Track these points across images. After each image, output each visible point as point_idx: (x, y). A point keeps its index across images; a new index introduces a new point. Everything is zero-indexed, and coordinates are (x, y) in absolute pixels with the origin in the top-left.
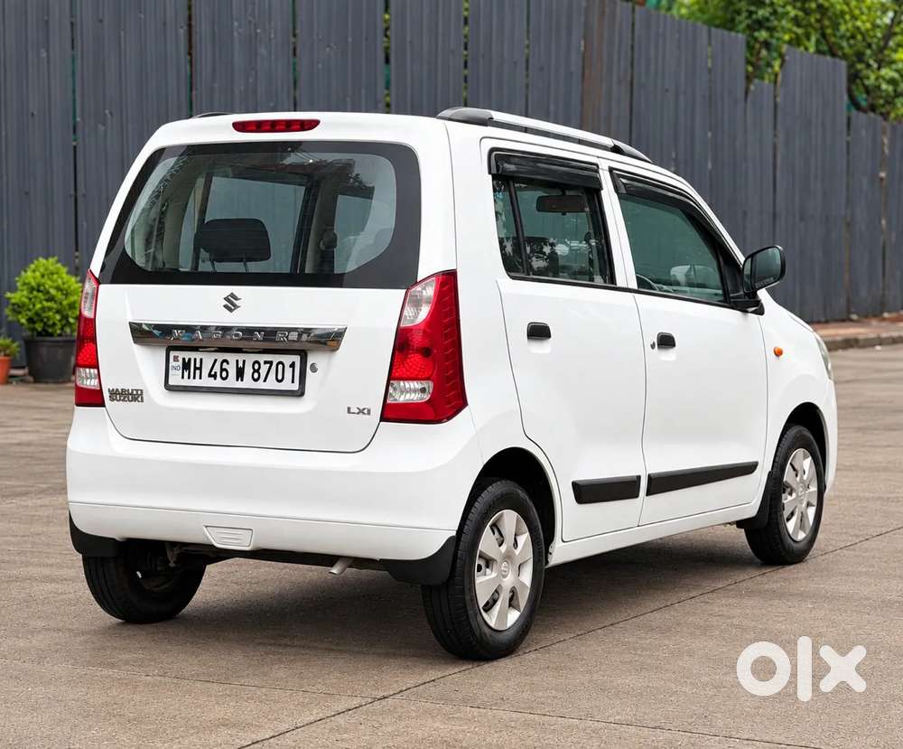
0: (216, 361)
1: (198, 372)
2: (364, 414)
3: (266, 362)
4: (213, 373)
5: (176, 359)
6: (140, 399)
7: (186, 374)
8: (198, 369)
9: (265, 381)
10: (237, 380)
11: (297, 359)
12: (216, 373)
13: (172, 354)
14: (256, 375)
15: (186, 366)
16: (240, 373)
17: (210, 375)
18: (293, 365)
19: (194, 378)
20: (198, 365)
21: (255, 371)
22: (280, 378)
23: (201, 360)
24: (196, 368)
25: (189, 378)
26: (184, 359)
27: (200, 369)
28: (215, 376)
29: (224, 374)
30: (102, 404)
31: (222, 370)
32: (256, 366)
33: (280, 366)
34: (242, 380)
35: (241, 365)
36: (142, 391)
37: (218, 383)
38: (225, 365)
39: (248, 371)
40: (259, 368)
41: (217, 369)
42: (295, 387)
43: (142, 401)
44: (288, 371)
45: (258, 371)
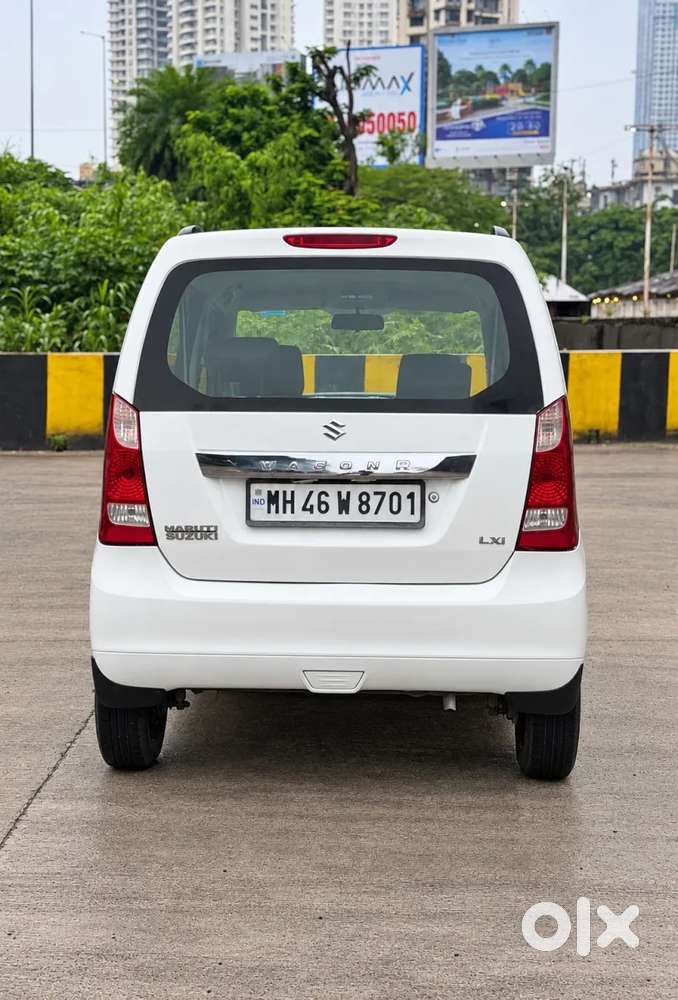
0: (311, 493)
1: (289, 506)
2: (498, 543)
3: (376, 493)
4: (308, 507)
5: (259, 492)
6: (213, 536)
7: (273, 508)
8: (288, 502)
9: (376, 513)
10: (340, 513)
11: (416, 489)
12: (312, 506)
13: (254, 487)
14: (364, 508)
15: (273, 499)
16: (344, 506)
17: (304, 509)
18: (411, 496)
19: (284, 512)
20: (289, 498)
21: (362, 503)
22: (395, 509)
23: (293, 492)
24: (285, 502)
25: (277, 512)
26: (269, 492)
27: (292, 502)
28: (311, 510)
29: (323, 507)
30: (154, 542)
31: (320, 503)
32: (364, 498)
33: (395, 498)
34: (347, 513)
35: (344, 497)
36: (216, 527)
37: (316, 517)
38: (323, 498)
39: (354, 503)
40: (368, 499)
41: (314, 501)
42: (416, 518)
43: (216, 538)
44: (406, 504)
45: (366, 503)
